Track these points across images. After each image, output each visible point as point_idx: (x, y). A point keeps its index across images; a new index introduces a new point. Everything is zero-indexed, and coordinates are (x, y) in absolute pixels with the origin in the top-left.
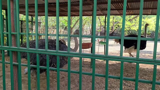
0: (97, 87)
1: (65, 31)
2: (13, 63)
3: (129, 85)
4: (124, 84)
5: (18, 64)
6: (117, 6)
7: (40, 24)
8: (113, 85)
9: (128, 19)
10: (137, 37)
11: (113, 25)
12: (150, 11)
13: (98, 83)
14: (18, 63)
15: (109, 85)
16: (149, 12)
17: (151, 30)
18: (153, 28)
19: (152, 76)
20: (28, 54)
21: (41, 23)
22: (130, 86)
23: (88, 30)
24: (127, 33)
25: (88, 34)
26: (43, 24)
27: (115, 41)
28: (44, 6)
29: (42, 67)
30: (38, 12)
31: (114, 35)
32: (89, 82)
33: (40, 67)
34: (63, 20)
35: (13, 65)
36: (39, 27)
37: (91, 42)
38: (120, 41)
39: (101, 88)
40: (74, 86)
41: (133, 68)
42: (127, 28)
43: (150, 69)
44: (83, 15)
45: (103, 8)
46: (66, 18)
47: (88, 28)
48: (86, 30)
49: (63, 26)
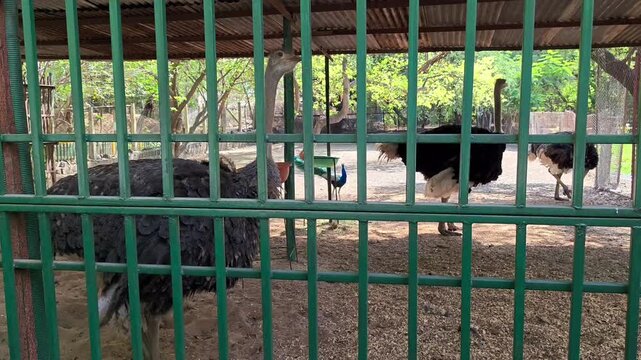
0: (331, 332)
1: (150, 120)
2: (15, 260)
3: (444, 312)
4: (426, 309)
5: (40, 266)
6: (373, 17)
7: (50, 94)
8: (387, 317)
9: (399, 66)
10: (459, 132)
11: (346, 90)
12: (489, 34)
13: (330, 315)
14: (39, 259)
15: (373, 319)
16: (488, 39)
17: (482, 103)
18: (488, 99)
19: (513, 271)
20: (86, 220)
21: (53, 88)
22: (446, 315)
23: (242, 112)
24: (391, 120)
25: (244, 127)
26: (63, 93)
27: (383, 152)
28: (64, 18)
29: (150, 269)
30: (39, 43)
31: (345, 130)
32: (294, 316)
33: (141, 268)
34: (142, 74)
35: (16, 269)
36: (43, 108)
37: (283, 161)
38: (400, 151)
39: (344, 333)
40: (240, 335)
41: (441, 247)
42: (396, 102)
43: (499, 247)
44: (221, 55)
45: (320, 25)
46: (152, 66)
47: (242, 104)
48: (235, 113)
49: (136, 100)
